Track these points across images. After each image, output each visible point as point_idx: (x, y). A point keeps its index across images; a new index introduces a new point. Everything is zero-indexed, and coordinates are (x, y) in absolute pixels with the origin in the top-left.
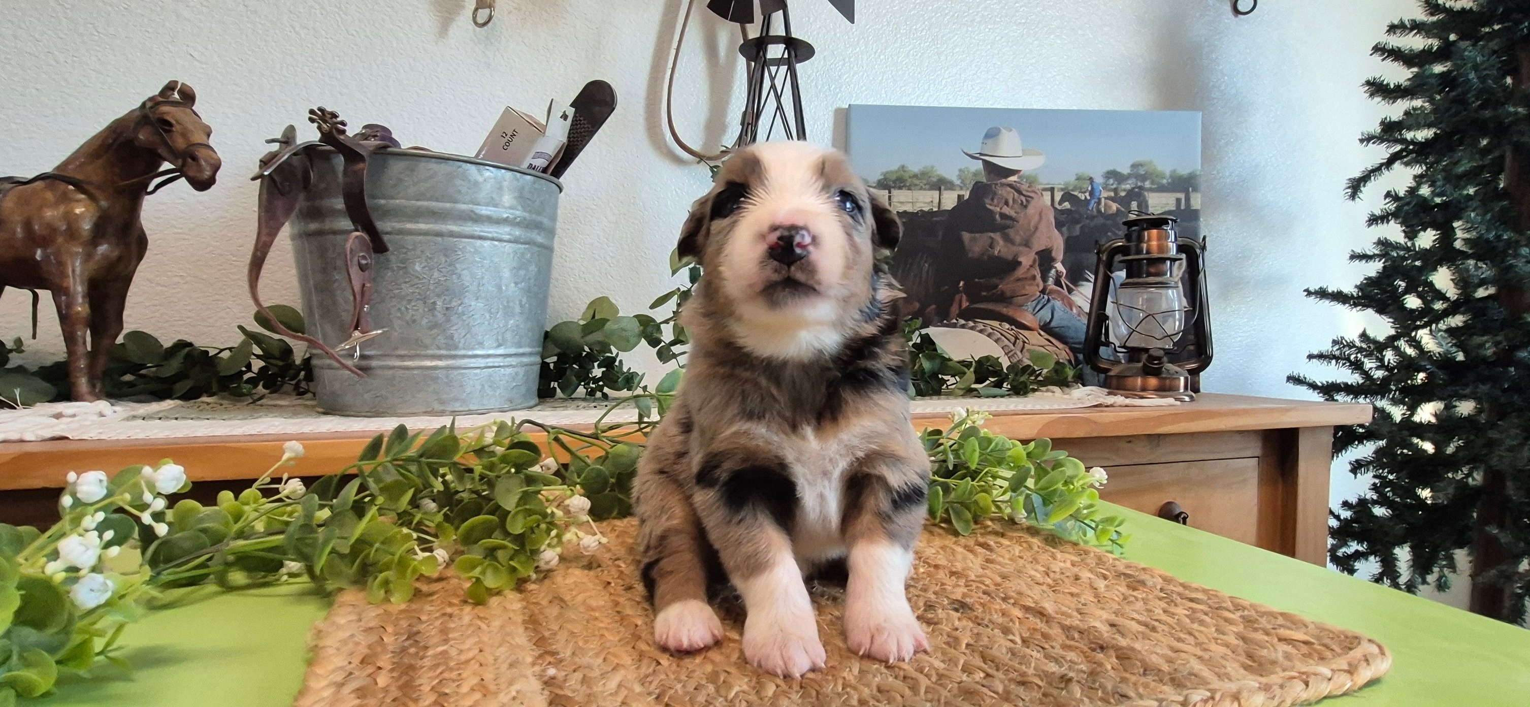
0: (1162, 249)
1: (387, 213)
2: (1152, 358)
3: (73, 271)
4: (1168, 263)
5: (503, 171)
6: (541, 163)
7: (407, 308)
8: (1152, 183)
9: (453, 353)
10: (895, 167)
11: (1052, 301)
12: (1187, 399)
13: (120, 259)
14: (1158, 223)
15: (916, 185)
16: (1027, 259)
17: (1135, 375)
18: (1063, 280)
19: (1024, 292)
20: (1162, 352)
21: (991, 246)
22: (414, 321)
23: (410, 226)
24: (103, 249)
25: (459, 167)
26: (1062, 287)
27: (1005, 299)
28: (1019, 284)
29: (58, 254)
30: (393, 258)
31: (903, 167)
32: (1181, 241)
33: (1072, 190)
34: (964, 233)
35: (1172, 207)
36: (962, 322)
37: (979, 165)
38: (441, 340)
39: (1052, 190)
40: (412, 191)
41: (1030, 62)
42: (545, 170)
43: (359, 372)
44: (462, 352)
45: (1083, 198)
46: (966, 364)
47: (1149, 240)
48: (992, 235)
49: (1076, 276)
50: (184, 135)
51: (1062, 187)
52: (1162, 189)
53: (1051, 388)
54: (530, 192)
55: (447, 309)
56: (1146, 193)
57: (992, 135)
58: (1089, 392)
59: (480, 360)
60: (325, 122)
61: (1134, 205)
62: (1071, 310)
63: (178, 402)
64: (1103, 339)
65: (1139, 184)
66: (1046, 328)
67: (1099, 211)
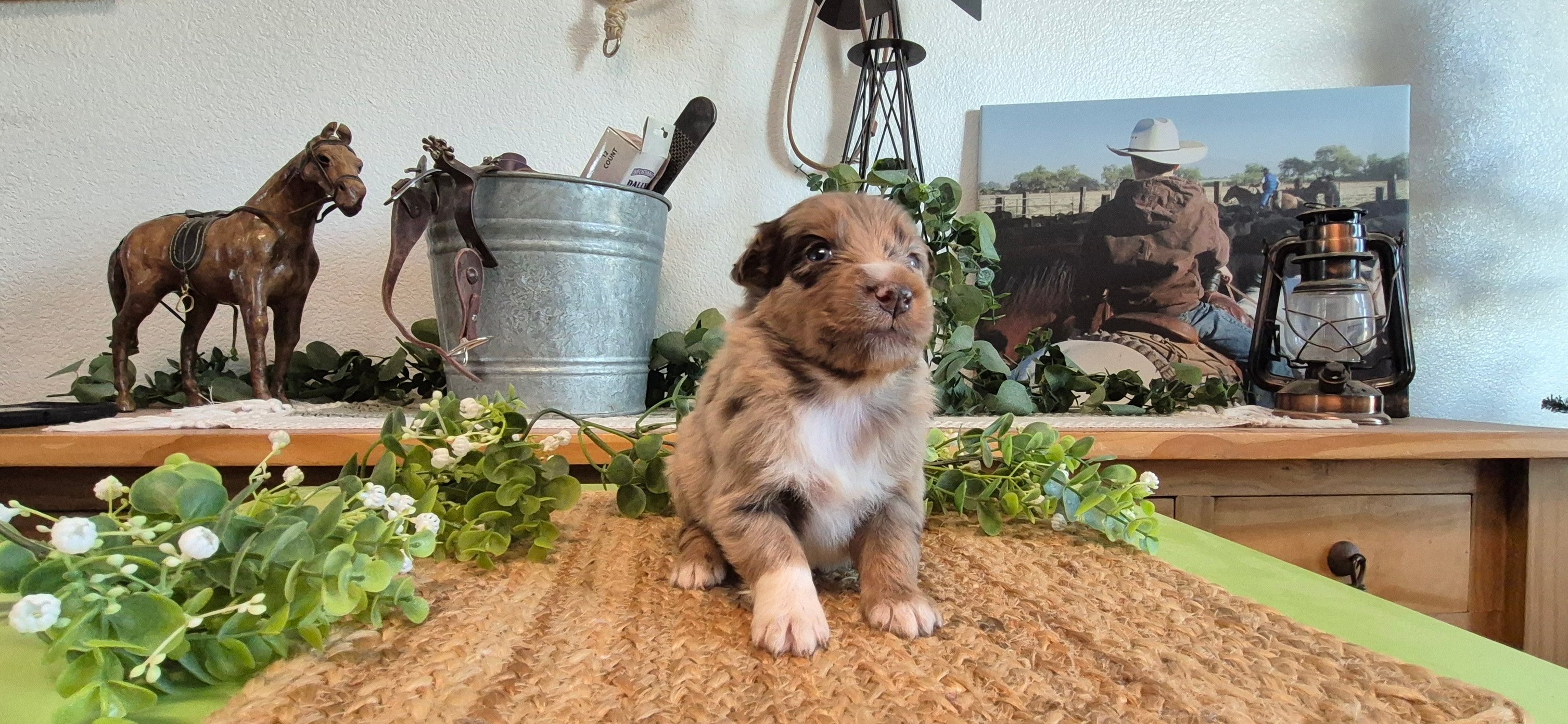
0: (1344, 246)
1: (497, 231)
2: (1329, 374)
3: (256, 288)
4: (1354, 262)
5: (602, 188)
6: (643, 179)
7: (515, 319)
8: (1345, 171)
9: (555, 359)
10: (1030, 169)
11: (1216, 310)
12: (1378, 422)
13: (294, 277)
14: (1343, 216)
15: (1053, 187)
16: (1185, 263)
17: (1312, 393)
18: (1229, 286)
19: (1181, 300)
20: (1342, 367)
21: (1142, 250)
22: (521, 330)
23: (517, 242)
24: (280, 268)
25: (561, 185)
26: (1228, 294)
27: (1155, 308)
28: (1174, 291)
29: (244, 274)
30: (502, 272)
31: (1040, 168)
32: (1370, 236)
33: (1241, 184)
34: (1109, 237)
35: (1372, 199)
36: (1106, 334)
37: (1127, 162)
38: (544, 348)
39: (1216, 185)
40: (518, 209)
41: (1200, 45)
42: (647, 187)
43: (475, 376)
44: (564, 359)
45: (1255, 192)
46: (1097, 378)
47: (1329, 235)
48: (1143, 238)
49: (1244, 282)
50: (338, 169)
51: (1230, 181)
52: (1357, 177)
53: (1202, 406)
54: (630, 207)
55: (550, 318)
56: (1336, 184)
57: (1143, 127)
58: (1247, 412)
59: (580, 367)
60: (435, 149)
61: (1321, 198)
62: (1240, 319)
63: (346, 403)
64: (1273, 352)
65: (1327, 173)
66: (1208, 340)
67: (1275, 206)
